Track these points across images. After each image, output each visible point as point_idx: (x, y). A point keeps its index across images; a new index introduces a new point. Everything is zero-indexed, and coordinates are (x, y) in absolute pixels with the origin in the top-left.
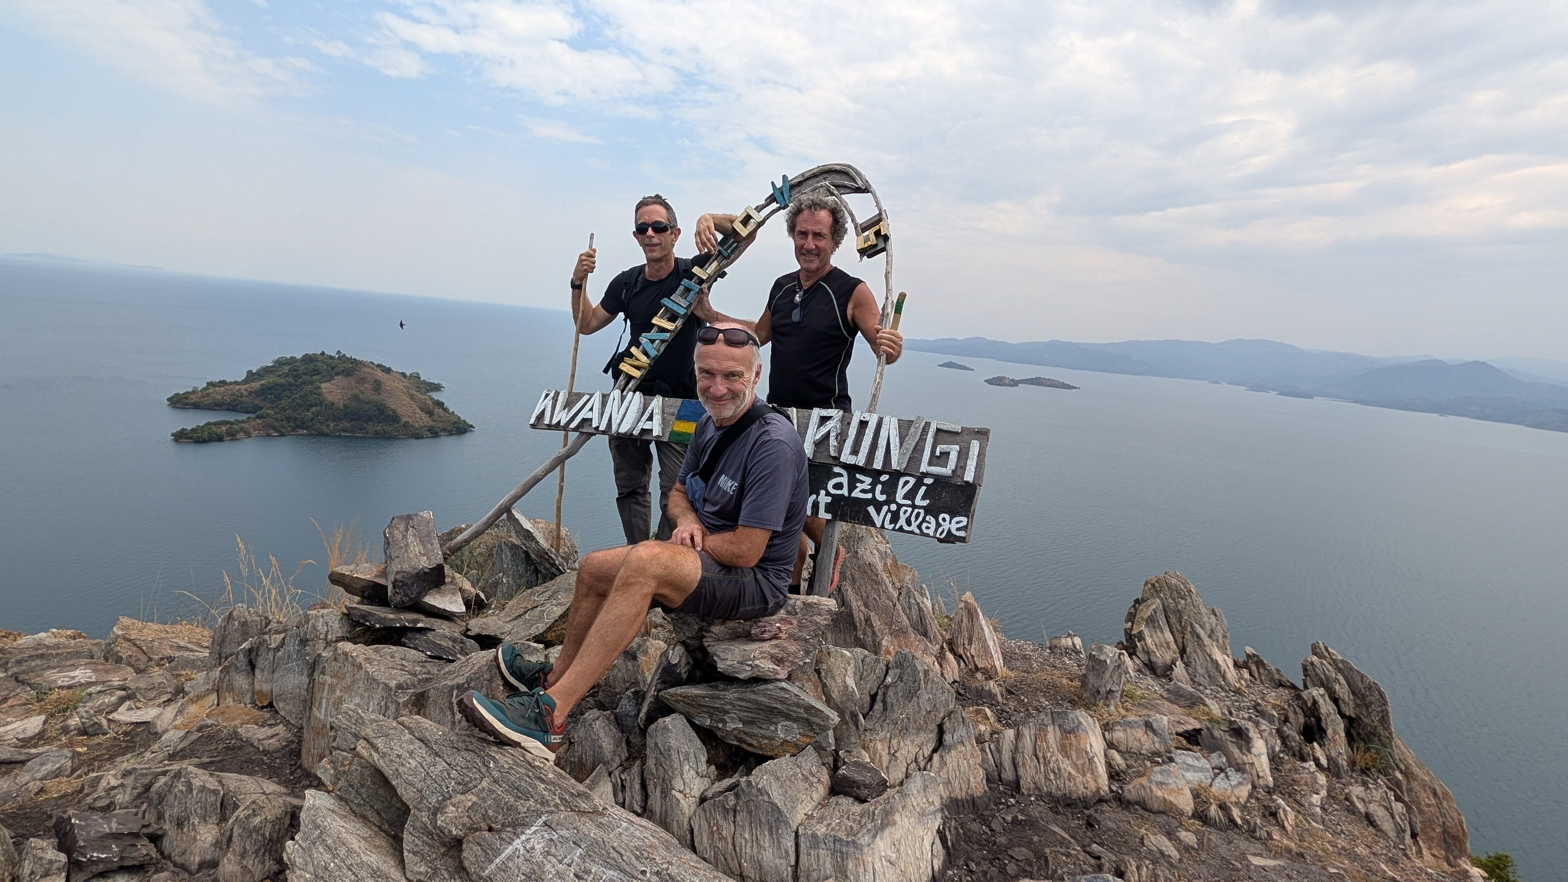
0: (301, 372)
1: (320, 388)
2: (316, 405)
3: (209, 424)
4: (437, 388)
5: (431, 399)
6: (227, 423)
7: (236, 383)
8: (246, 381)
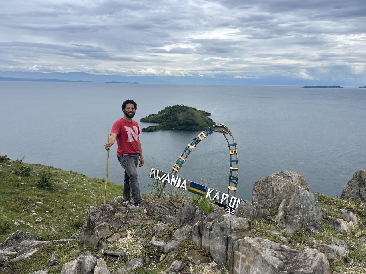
0: (172, 111)
1: (177, 115)
2: (176, 121)
3: (149, 127)
4: (210, 114)
5: (208, 118)
6: (154, 126)
7: (156, 115)
8: (158, 114)
